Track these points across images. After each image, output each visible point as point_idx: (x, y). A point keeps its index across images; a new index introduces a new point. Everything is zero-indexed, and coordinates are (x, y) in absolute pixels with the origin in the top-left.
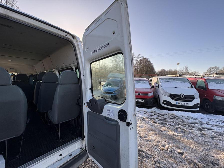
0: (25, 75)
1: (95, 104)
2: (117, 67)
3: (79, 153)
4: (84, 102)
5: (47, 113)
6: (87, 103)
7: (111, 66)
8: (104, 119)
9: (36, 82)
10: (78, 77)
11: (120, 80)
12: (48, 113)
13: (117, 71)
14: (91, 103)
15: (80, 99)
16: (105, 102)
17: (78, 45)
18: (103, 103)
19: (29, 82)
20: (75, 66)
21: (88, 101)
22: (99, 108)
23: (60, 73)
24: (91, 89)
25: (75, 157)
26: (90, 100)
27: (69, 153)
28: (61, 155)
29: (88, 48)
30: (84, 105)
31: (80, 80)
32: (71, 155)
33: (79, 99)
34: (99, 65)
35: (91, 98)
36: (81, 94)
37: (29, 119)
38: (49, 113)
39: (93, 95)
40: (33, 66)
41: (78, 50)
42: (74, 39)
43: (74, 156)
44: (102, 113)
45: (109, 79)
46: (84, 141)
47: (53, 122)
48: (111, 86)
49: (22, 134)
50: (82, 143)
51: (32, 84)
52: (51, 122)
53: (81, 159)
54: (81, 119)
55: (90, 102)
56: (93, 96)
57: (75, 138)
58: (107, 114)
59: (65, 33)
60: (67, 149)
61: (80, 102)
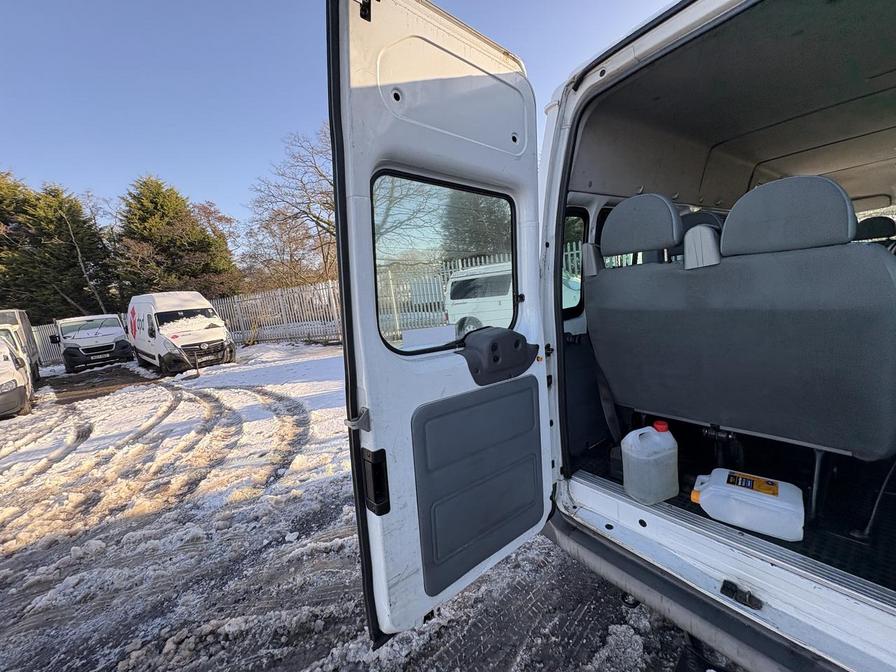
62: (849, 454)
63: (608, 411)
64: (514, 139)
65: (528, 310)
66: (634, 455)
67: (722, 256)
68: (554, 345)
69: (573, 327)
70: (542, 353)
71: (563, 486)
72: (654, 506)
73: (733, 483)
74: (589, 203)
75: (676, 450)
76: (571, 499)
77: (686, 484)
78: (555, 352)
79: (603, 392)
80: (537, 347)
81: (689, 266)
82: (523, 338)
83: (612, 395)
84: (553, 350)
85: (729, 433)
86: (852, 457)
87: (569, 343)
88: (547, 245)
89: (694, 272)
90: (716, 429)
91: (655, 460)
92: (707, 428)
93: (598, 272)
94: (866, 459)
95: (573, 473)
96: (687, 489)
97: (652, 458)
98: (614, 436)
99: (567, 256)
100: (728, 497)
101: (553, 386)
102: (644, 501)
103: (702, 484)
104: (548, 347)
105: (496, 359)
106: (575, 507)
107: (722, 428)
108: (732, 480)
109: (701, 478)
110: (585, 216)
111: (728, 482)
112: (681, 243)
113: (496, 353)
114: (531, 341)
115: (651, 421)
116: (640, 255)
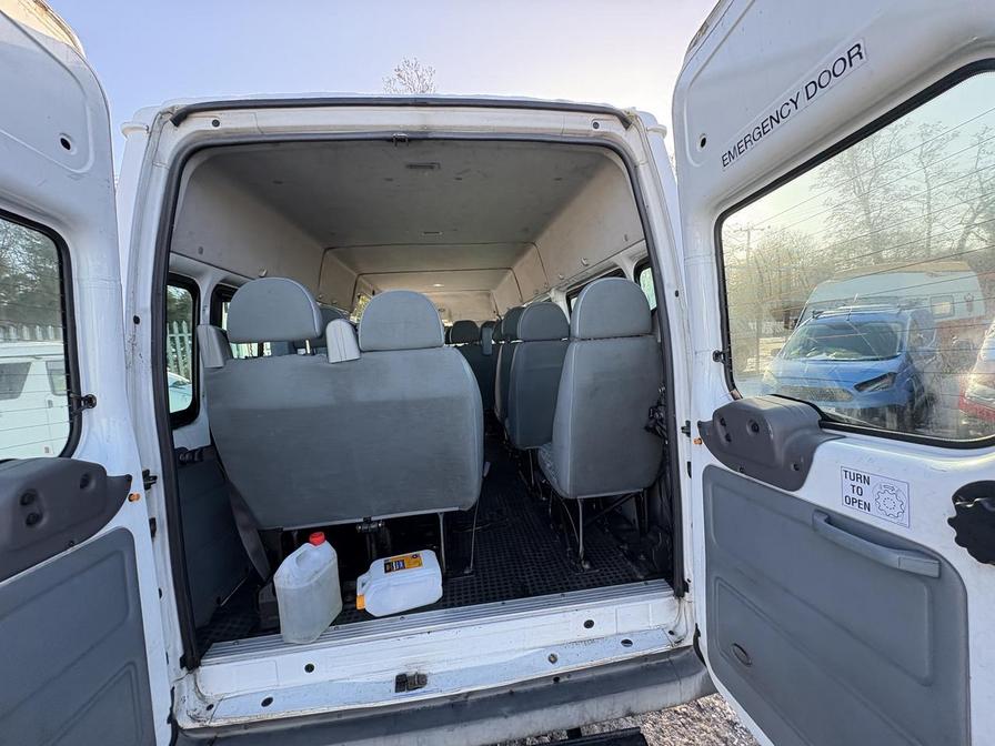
0: (470, 324)
1: (748, 429)
2: (878, 242)
3: (663, 649)
4: (681, 423)
5: (535, 452)
6: (700, 425)
7: (831, 241)
8: (821, 520)
9: (498, 345)
10: (653, 305)
11: (906, 312)
12: (540, 452)
13: (880, 260)
14: (723, 424)
15: (659, 408)
16: (822, 426)
17: (648, 152)
18: (808, 432)
19: (480, 345)
20: (631, 258)
21: (708, 417)
22: (780, 455)
23: (573, 301)
24: (724, 356)
25: (645, 658)
26: (717, 414)
27: (620, 631)
28: (589, 624)
29: (703, 142)
30: (681, 437)
31: (658, 317)
32: (627, 643)
33: (655, 409)
34: (748, 250)
35: (724, 400)
36: (665, 383)
37: (488, 465)
38: (544, 454)
39: (732, 385)
40: (489, 295)
41: (650, 177)
42: (626, 128)
43: (641, 653)
44: (799, 485)
45: (816, 314)
46: (685, 604)
47: (557, 489)
48: (830, 357)
49: (474, 507)
50: (675, 608)
51: (490, 352)
52: (548, 489)
53: (673, 680)
54: (671, 501)
55: (718, 423)
56: (734, 392)
57: (641, 577)
58: (840, 499)
59: (591, 117)
60: (612, 609)
61: (661, 420)
62: (457, 509)
63: (249, 542)
64: (66, 144)
65: (104, 421)
66: (293, 587)
67: (361, 351)
68: (156, 469)
69: (188, 438)
70: (137, 486)
71: (187, 685)
72: (322, 638)
73: (390, 571)
74: (200, 274)
75: (336, 560)
76: (202, 698)
77: (348, 594)
78: (160, 481)
79: (241, 518)
80: (129, 478)
81: (333, 359)
82: (100, 470)
83: (253, 518)
84: (155, 478)
85: (378, 521)
86: (459, 511)
87: (183, 463)
88: (137, 320)
89: (338, 366)
90: (368, 521)
91: (317, 582)
92: (360, 524)
93: (225, 364)
94: (466, 509)
95: (202, 656)
96: (350, 598)
97: (312, 581)
98: (261, 574)
99: (172, 339)
100: (389, 586)
101: (158, 534)
102: (309, 638)
103: (363, 585)
104: (146, 474)
105: (33, 520)
106: (210, 707)
107: (373, 519)
108: (388, 568)
109: (361, 579)
110: (194, 290)
111: (386, 571)
112: (323, 335)
113: (34, 508)
114: (114, 471)
115: (304, 536)
116: (267, 345)
